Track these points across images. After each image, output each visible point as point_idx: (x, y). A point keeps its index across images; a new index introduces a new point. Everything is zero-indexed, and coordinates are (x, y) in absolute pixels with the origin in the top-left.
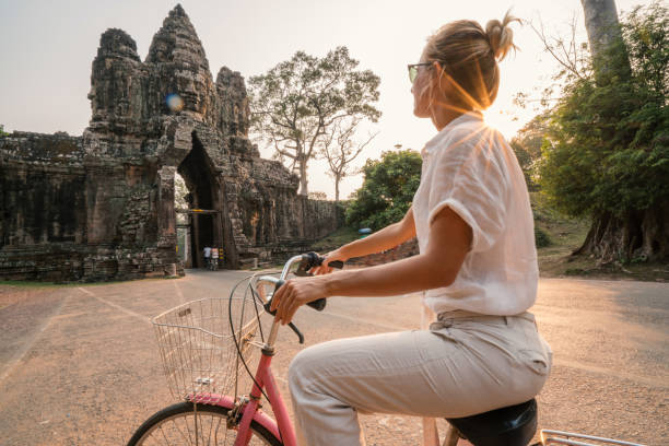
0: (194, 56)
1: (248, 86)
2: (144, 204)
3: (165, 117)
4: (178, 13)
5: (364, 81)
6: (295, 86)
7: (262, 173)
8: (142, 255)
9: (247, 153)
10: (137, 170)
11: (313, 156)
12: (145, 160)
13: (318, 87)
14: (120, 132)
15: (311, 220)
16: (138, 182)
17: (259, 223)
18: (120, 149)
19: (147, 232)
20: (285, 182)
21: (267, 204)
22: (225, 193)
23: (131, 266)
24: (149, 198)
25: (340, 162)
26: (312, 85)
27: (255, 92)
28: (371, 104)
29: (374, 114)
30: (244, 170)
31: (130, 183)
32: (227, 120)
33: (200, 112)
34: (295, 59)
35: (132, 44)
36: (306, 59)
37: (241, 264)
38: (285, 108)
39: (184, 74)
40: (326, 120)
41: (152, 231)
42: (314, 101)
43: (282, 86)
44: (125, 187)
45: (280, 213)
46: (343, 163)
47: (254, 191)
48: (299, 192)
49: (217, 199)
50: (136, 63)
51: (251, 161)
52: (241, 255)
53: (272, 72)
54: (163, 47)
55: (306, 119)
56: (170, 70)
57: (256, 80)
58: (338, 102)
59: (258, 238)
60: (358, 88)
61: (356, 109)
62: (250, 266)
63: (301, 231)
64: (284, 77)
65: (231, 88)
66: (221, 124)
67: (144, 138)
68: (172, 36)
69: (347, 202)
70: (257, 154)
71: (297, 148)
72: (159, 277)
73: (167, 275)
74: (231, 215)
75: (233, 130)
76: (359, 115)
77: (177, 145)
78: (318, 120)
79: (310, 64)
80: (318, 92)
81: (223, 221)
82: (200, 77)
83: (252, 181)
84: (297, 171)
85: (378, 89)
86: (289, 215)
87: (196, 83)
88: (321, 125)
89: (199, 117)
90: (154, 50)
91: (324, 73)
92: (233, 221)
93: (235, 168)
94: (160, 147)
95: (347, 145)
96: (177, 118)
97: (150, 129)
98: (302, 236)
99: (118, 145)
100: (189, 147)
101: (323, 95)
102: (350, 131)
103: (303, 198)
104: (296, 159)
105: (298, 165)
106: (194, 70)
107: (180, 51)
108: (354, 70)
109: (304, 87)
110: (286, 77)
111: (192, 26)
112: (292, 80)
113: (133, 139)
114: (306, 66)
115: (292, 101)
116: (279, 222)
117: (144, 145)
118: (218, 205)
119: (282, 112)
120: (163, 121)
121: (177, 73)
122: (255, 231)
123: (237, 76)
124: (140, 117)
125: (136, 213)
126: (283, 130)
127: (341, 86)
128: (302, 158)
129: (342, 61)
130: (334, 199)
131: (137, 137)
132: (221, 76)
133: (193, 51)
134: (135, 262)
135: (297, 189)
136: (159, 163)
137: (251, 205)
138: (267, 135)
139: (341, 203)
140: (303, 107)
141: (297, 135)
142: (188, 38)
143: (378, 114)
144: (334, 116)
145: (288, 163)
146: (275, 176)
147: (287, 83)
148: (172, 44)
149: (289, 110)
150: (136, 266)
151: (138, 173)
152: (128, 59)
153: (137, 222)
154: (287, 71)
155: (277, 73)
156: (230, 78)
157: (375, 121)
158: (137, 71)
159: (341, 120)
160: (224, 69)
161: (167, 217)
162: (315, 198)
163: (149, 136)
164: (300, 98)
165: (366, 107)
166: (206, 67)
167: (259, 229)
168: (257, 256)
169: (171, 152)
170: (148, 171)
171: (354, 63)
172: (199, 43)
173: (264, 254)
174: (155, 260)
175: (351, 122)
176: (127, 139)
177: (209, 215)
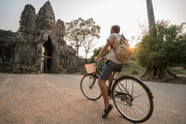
0: (51, 15)
1: (65, 25)
2: (32, 53)
3: (41, 30)
4: (48, 3)
5: (96, 28)
6: (78, 27)
7: (66, 49)
8: (30, 67)
9: (63, 43)
10: (31, 44)
11: (81, 46)
12: (34, 42)
13: (84, 28)
14: (27, 33)
15: (78, 63)
16: (31, 47)
17: (64, 62)
18: (27, 37)
19: (32, 61)
20: (73, 52)
21: (67, 57)
22: (56, 53)
23: (27, 70)
24: (34, 52)
25: (88, 48)
26: (82, 27)
27: (67, 27)
28: (98, 34)
29: (98, 37)
30: (62, 47)
31: (29, 47)
32: (58, 33)
33: (51, 30)
34: (79, 20)
35: (34, 9)
36: (82, 20)
37: (58, 72)
38: (74, 32)
39: (48, 20)
40: (85, 37)
41: (34, 61)
42: (82, 31)
43: (74, 26)
44: (27, 48)
45: (70, 60)
46: (89, 49)
47: (64, 53)
48: (76, 55)
49: (53, 54)
50: (35, 15)
51: (64, 45)
52: (58, 70)
53: (72, 22)
54: (43, 11)
55: (80, 36)
56: (44, 18)
57: (67, 24)
58: (89, 33)
59: (63, 66)
60: (95, 29)
61: (94, 35)
62: (61, 73)
63: (75, 65)
64: (75, 24)
65: (60, 25)
66: (57, 34)
67: (34, 35)
68: (46, 9)
69: (89, 59)
70: (66, 44)
71: (76, 43)
72: (35, 74)
73: (37, 73)
74: (57, 59)
75: (60, 36)
76: (94, 36)
77: (44, 38)
78: (83, 36)
79: (83, 21)
80: (84, 29)
81: (54, 60)
82: (52, 21)
83: (64, 51)
84: (76, 50)
85: (100, 30)
86: (73, 61)
87: (51, 22)
88: (84, 38)
89: (51, 32)
90: (40, 12)
91: (86, 24)
92: (57, 61)
93: (59, 47)
94: (39, 38)
95: (90, 44)
96: (45, 31)
97: (36, 33)
98: (75, 67)
99: (27, 36)
100: (47, 39)
101: (85, 30)
102: (91, 40)
103: (77, 57)
104: (76, 46)
105: (76, 48)
106: (51, 19)
107: (47, 13)
108: (94, 25)
109: (80, 27)
110: (76, 24)
111: (52, 7)
112: (77, 25)
113: (31, 35)
114: (81, 22)
115: (77, 31)
116: (70, 62)
117: (34, 37)
118: (53, 56)
119: (74, 33)
120: (40, 31)
121: (46, 19)
122: (63, 64)
123: (62, 22)
124: (34, 29)
125: (30, 56)
126: (73, 38)
127: (90, 28)
128: (78, 46)
129: (91, 22)
130: (85, 58)
131: (32, 35)
132: (58, 21)
133: (51, 14)
134: (28, 69)
135: (75, 54)
136: (38, 43)
137: (63, 57)
138: (69, 39)
139: (87, 59)
140: (79, 33)
141: (77, 40)
142: (50, 10)
143: (99, 37)
144: (87, 36)
145: (74, 47)
146: (70, 50)
147: (76, 25)
148: (45, 11)
149: (76, 33)
150: (28, 70)
151: (31, 45)
152: (32, 13)
153: (30, 58)
154: (76, 22)
155: (73, 22)
156: (60, 22)
157: (98, 39)
158: (35, 17)
159: (89, 37)
160: (59, 20)
161: (39, 58)
162: (80, 57)
163: (36, 35)
164: (79, 30)
165: (96, 34)
166: (54, 19)
167: (64, 64)
168: (63, 71)
169: (42, 40)
170: (35, 45)
171: (94, 23)
172: (53, 12)
173: (65, 71)
174: (34, 69)
175: (92, 38)
176: (29, 35)
177: (50, 59)
